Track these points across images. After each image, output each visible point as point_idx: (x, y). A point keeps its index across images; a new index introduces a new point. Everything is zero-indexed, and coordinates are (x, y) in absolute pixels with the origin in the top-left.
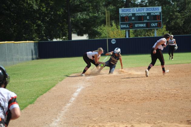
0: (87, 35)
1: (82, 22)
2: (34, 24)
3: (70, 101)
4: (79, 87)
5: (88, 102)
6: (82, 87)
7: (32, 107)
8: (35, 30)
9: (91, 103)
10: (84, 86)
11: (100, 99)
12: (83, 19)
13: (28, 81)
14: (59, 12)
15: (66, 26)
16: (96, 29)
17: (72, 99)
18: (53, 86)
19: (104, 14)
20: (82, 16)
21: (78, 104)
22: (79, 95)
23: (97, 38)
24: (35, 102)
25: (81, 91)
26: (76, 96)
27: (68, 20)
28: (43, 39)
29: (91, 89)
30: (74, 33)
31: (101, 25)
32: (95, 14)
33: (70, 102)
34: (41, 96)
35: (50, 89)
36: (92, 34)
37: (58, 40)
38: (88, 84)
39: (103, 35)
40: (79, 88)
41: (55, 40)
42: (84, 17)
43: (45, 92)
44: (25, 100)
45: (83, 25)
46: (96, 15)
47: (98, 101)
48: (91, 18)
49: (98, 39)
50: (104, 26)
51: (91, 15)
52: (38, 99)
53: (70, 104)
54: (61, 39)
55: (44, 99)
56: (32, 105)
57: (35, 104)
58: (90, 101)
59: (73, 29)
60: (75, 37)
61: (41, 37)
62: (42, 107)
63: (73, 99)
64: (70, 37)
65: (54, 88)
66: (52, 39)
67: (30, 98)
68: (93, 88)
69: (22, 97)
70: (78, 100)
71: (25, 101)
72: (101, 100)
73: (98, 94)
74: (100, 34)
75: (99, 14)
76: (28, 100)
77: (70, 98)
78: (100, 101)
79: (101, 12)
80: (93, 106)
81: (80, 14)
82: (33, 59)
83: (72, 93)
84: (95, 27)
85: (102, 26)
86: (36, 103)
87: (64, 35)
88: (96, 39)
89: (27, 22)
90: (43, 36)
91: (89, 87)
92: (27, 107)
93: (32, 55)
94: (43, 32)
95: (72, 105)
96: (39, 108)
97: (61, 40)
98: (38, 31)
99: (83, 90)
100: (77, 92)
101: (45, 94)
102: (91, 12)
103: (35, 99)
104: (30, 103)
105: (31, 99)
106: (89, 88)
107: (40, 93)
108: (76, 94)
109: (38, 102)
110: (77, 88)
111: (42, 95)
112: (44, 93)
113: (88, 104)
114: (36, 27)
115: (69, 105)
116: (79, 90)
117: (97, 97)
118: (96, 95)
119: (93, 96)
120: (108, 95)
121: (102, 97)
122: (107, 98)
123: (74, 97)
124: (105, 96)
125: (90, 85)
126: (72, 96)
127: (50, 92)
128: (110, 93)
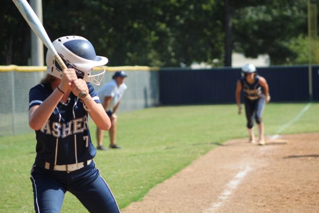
0: (267, 57)
1: (256, 28)
2: (151, 29)
3: (220, 198)
4: (241, 168)
5: (259, 201)
6: (249, 169)
7: (138, 208)
8: (153, 43)
9: (265, 203)
10: (252, 166)
11: (285, 195)
12: (258, 23)
13: (134, 152)
14: (206, 4)
15: (221, 37)
16: (285, 44)
17: (225, 194)
18: (186, 165)
19: (305, 10)
20: (257, 15)
21: (238, 204)
23: (289, 64)
24: (146, 197)
25: (245, 177)
26: (234, 187)
27: (225, 23)
28: (169, 64)
29: (268, 172)
30: (238, 52)
31: (296, 36)
32: (286, 10)
33: (221, 200)
34: (158, 185)
35: (179, 170)
36: (278, 55)
37: (203, 66)
38: (263, 163)
39: (302, 58)
40: (243, 170)
41: (195, 66)
42: (261, 16)
43: (169, 177)
44: (124, 193)
45: (258, 34)
46: (288, 13)
47: (280, 198)
48: (275, 19)
49: (291, 65)
50: (304, 37)
51: (275, 12)
52: (151, 190)
53: (220, 203)
54: (210, 63)
55: (165, 192)
56: (138, 203)
57: (145, 202)
58: (264, 198)
59: (236, 44)
60: (239, 61)
61: (165, 58)
62: (159, 209)
63: (227, 193)
64: (228, 61)
65: (188, 169)
66: (189, 63)
67: (134, 188)
68: (272, 171)
69: (116, 187)
70: (238, 196)
71: (123, 195)
72: (288, 197)
73: (282, 184)
74: (293, 55)
75: (293, 11)
76: (131, 193)
77: (222, 190)
78: (285, 199)
79: (297, 6)
80: (269, 210)
81: (252, 10)
82: (146, 106)
83: (227, 181)
84: (283, 39)
85: (300, 37)
86: (146, 199)
87: (216, 55)
88: (285, 66)
89: (136, 26)
90: (170, 57)
91: (263, 169)
92: (127, 208)
93: (146, 97)
94: (170, 49)
95: (225, 207)
96: (152, 210)
97: (209, 67)
98: (159, 46)
99: (250, 174)
100: (237, 179)
101: (166, 181)
102: (275, 8)
103: (145, 192)
104: (135, 200)
105: (138, 190)
106: (265, 171)
107: (156, 178)
108: (234, 184)
109: (151, 198)
110: (238, 171)
111: (160, 182)
112: (165, 179)
113: (259, 204)
114: (155, 35)
115: (217, 205)
116: (241, 175)
117: (279, 191)
118: (279, 186)
119: (272, 187)
120: (304, 187)
121: (291, 191)
122: (301, 194)
123: (229, 190)
124: (298, 190)
125: (265, 165)
126: (226, 188)
127: (178, 177)
128: (309, 183)
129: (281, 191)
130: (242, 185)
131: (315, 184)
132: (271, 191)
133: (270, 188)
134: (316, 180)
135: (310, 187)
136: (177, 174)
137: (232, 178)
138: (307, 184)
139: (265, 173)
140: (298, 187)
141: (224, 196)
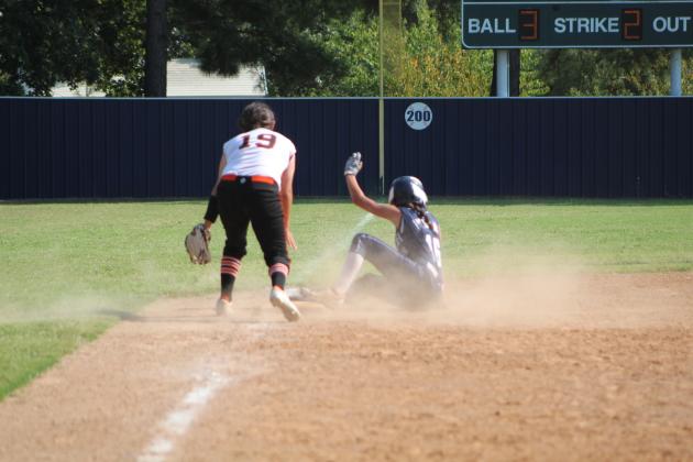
0: (261, 70)
4: (199, 377)
6: (219, 380)
10: (229, 373)
15: (134, 11)
16: (315, 38)
18: (42, 369)
22: (201, 424)
23: (321, 93)
25: (210, 402)
26: (181, 431)
29: (272, 391)
31: (345, 14)
35: (23, 381)
36: (292, 67)
37: (83, 91)
38: (258, 365)
39: (357, 75)
40: (204, 383)
41: (61, 91)
49: (326, 96)
50: (365, 20)
54: (102, 86)
60: (186, 81)
63: (163, 446)
64: (155, 79)
65: (49, 379)
68: (283, 387)
70: (192, 455)
73: (314, 423)
74: (335, 68)
83: (160, 414)
85: (355, 19)
87: (123, 64)
88: (313, 96)
91: (260, 380)
97: (100, 95)
99: (224, 394)
100: (188, 407)
106: (264, 387)
108: (179, 421)
110: (189, 386)
116: (198, 396)
117: (306, 442)
118: (304, 428)
119: (284, 431)
120: (374, 433)
121: (339, 444)
122: (366, 451)
123: (167, 437)
124: (359, 440)
125: (265, 370)
126: (159, 431)
127: (22, 402)
128: (386, 420)
129: (312, 444)
130: (202, 425)
131: (404, 423)
132: (284, 442)
133: (279, 435)
134: (406, 413)
135: (391, 431)
136: (18, 391)
137: (172, 406)
138: (381, 425)
139: (265, 393)
140: (359, 433)
141: (154, 454)
